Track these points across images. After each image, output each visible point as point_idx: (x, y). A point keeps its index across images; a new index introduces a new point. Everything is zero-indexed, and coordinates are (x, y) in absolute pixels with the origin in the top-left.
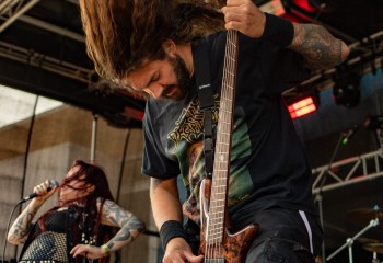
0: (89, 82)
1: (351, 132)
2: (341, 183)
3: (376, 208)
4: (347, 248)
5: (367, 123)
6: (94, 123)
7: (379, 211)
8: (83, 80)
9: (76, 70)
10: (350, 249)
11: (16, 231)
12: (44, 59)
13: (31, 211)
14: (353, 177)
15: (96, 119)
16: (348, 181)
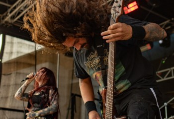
1: (166, 58)
2: (162, 80)
4: (164, 107)
10: (166, 108)
11: (19, 94)
13: (26, 85)
14: (167, 77)
16: (165, 79)
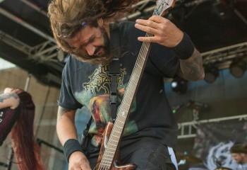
0: (29, 54)
1: (178, 107)
3: (185, 153)
5: (189, 104)
6: (28, 79)
7: (186, 156)
8: (26, 52)
9: (22, 45)
12: (4, 36)
15: (30, 77)
